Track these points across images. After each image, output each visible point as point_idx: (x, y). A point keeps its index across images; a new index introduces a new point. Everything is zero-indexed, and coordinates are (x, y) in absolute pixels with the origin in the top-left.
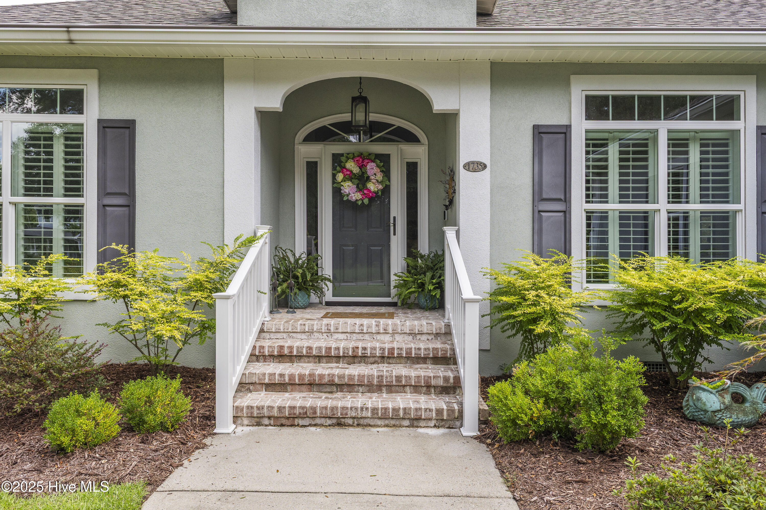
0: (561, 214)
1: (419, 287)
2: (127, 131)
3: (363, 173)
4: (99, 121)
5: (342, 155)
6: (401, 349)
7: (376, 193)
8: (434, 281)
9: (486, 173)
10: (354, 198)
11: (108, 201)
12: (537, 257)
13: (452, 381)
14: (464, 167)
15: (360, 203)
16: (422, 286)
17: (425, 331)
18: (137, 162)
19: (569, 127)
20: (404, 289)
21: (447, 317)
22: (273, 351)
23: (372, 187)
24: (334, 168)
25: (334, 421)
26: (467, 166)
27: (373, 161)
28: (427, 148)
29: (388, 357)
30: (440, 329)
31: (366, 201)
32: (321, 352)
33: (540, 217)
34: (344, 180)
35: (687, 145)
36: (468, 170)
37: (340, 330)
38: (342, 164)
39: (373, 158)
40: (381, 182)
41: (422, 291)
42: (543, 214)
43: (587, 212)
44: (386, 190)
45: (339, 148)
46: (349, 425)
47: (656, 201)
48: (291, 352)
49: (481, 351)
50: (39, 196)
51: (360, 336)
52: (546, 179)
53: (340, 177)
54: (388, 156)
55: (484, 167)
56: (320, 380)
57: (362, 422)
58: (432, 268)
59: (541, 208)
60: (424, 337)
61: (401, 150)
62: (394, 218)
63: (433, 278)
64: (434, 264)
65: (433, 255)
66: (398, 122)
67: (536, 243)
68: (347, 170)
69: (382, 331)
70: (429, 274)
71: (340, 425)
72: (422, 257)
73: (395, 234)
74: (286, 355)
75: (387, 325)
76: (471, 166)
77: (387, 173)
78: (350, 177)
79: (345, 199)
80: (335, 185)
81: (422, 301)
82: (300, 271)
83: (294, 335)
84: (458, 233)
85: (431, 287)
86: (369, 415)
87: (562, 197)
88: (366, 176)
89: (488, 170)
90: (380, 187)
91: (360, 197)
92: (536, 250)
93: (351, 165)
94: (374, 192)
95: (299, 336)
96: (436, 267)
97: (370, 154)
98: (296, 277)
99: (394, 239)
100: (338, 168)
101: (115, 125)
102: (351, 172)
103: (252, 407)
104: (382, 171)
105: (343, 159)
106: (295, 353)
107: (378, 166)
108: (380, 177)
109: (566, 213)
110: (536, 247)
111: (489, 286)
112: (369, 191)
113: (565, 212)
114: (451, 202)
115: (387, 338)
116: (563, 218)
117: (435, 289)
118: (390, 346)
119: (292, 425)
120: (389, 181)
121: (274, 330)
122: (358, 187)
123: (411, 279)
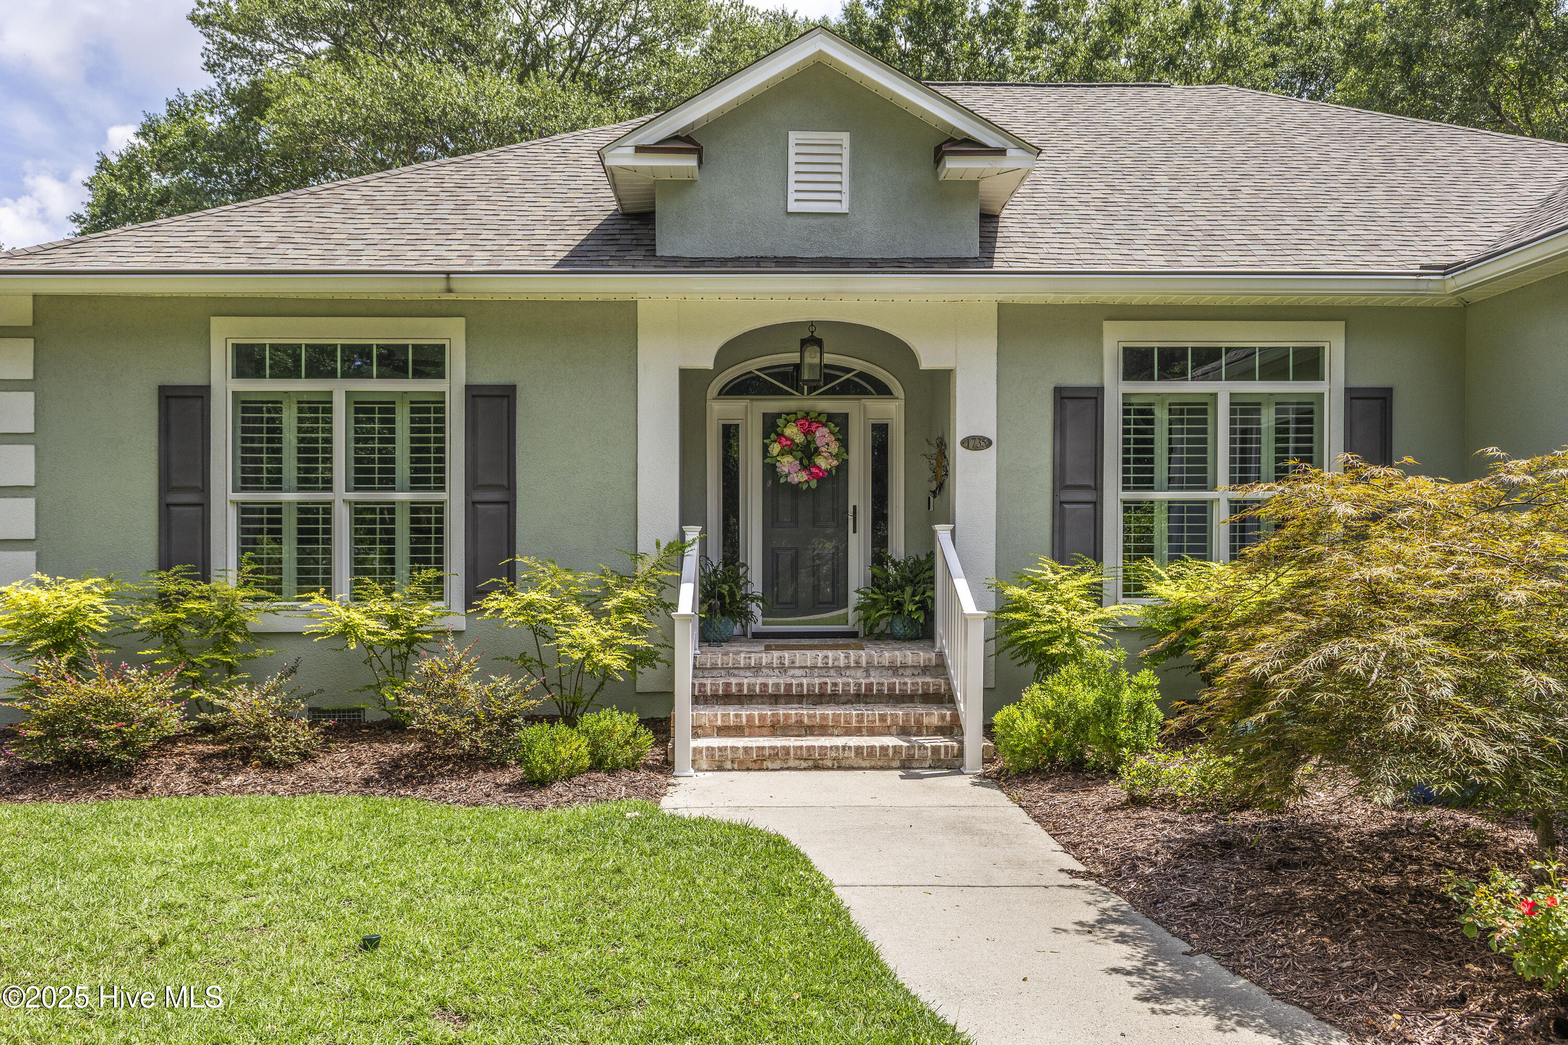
0: (1090, 506)
1: (893, 608)
2: (505, 401)
3: (809, 443)
4: (468, 388)
5: (779, 415)
6: (882, 684)
7: (829, 472)
8: (917, 598)
9: (992, 451)
10: (796, 480)
11: (479, 496)
12: (1055, 564)
13: (948, 718)
14: (962, 443)
15: (805, 487)
16: (899, 606)
17: (910, 663)
18: (518, 442)
19: (1101, 390)
20: (873, 612)
21: (938, 645)
22: (717, 690)
23: (823, 463)
24: (766, 435)
25: (810, 763)
26: (966, 443)
27: (824, 425)
28: (903, 403)
29: (865, 695)
30: (930, 660)
31: (814, 484)
32: (779, 690)
33: (1063, 511)
34: (782, 454)
35: (1258, 411)
36: (968, 448)
37: (797, 665)
38: (779, 430)
39: (824, 420)
40: (836, 456)
41: (899, 613)
42: (1066, 506)
43: (1125, 502)
44: (843, 467)
45: (774, 405)
46: (829, 769)
47: (1214, 487)
48: (741, 690)
49: (986, 689)
50: (373, 489)
51: (823, 672)
52: (1070, 458)
53: (775, 449)
54: (846, 416)
55: (989, 443)
56: (785, 720)
57: (843, 763)
58: (912, 581)
59: (1063, 499)
60: (908, 672)
61: (865, 406)
62: (855, 507)
63: (914, 595)
64: (914, 573)
65: (912, 561)
66: (858, 365)
67: (1057, 545)
68: (787, 439)
69: (852, 664)
70: (909, 590)
71: (817, 767)
72: (895, 564)
73: (855, 531)
74: (734, 695)
75: (860, 657)
76: (972, 442)
77: (844, 443)
78: (790, 448)
79: (782, 481)
80: (768, 460)
81: (899, 628)
82: (726, 587)
83: (736, 672)
84: (953, 533)
85: (912, 607)
86: (853, 755)
87: (1092, 484)
88: (812, 446)
89: (993, 448)
90: (835, 463)
91: (805, 478)
92: (1057, 555)
93: (792, 432)
94: (826, 470)
95: (742, 673)
96: (918, 579)
97: (820, 414)
98: (721, 597)
99: (853, 539)
100: (773, 436)
101: (491, 393)
102: (792, 440)
103: (713, 749)
104: (837, 440)
105: (780, 422)
106: (745, 692)
107: (831, 433)
108: (834, 448)
109: (1097, 505)
110: (1056, 550)
111: (994, 604)
112: (819, 468)
113: (1095, 503)
114: (941, 486)
115: (860, 673)
116: (1092, 511)
117: (917, 609)
118: (867, 681)
119: (760, 770)
120: (847, 452)
121: (708, 666)
122: (801, 463)
123: (881, 597)
